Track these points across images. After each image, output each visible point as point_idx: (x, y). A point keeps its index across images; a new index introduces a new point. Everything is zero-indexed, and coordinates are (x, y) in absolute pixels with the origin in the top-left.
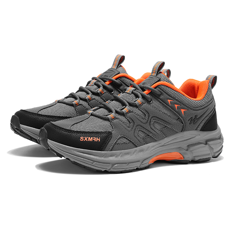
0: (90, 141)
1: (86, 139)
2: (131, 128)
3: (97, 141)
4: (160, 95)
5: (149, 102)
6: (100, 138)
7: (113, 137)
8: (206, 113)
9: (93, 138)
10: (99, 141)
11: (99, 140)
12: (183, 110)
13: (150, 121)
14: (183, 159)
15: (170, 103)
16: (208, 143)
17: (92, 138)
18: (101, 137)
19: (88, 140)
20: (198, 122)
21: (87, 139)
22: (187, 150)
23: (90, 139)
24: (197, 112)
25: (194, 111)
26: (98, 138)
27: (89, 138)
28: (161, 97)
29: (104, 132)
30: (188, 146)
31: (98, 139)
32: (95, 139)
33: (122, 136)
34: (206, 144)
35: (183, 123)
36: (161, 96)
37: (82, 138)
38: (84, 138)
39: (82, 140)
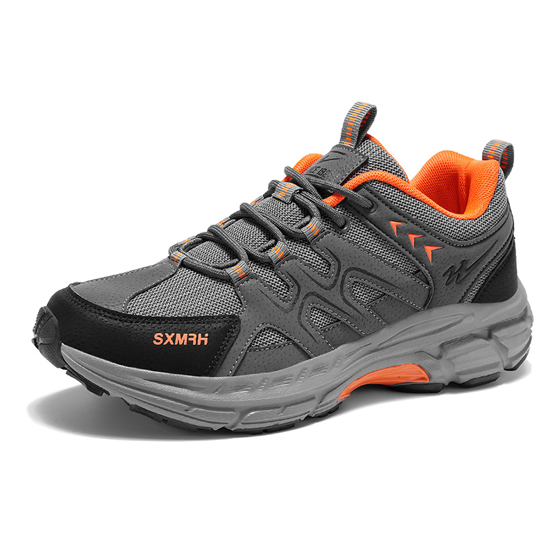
0: (181, 344)
1: (169, 338)
2: (291, 302)
3: (199, 344)
4: (369, 210)
5: (339, 228)
7: (242, 331)
8: (490, 254)
9: (189, 337)
10: (205, 344)
11: (206, 340)
12: (429, 249)
13: (343, 282)
14: (428, 382)
15: (395, 230)
16: (496, 334)
17: (185, 335)
18: (209, 333)
19: (174, 342)
20: (469, 277)
21: (174, 339)
22: (439, 357)
23: (182, 339)
24: (468, 250)
25: (458, 250)
26: (203, 336)
27: (178, 335)
28: (373, 214)
29: (218, 317)
30: (442, 346)
31: (203, 339)
32: (194, 339)
33: (268, 325)
34: (489, 337)
35: (428, 284)
36: (372, 210)
37: (159, 336)
38: (164, 336)
39: (158, 341)
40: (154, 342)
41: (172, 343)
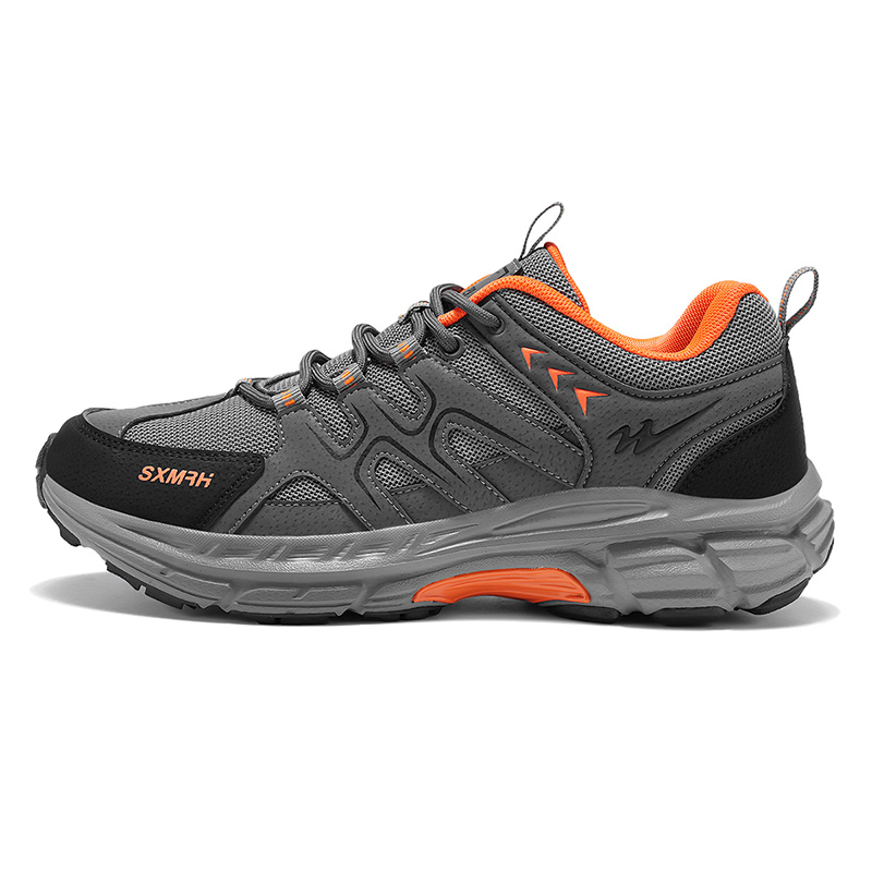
0: (173, 482)
1: (161, 472)
3: (197, 485)
4: (493, 330)
6: (212, 475)
8: (704, 417)
9: (187, 475)
10: (206, 486)
11: (208, 481)
12: (583, 395)
13: (435, 427)
15: (528, 362)
17: (184, 472)
18: (217, 473)
19: (165, 480)
20: (658, 447)
21: (166, 476)
23: (176, 477)
25: (637, 401)
26: (207, 476)
27: (173, 472)
28: (496, 337)
29: (238, 454)
31: (205, 479)
32: (193, 479)
33: (308, 474)
35: (581, 448)
36: (499, 331)
37: (149, 470)
38: (156, 470)
39: (145, 476)
40: (141, 477)
41: (162, 481)
